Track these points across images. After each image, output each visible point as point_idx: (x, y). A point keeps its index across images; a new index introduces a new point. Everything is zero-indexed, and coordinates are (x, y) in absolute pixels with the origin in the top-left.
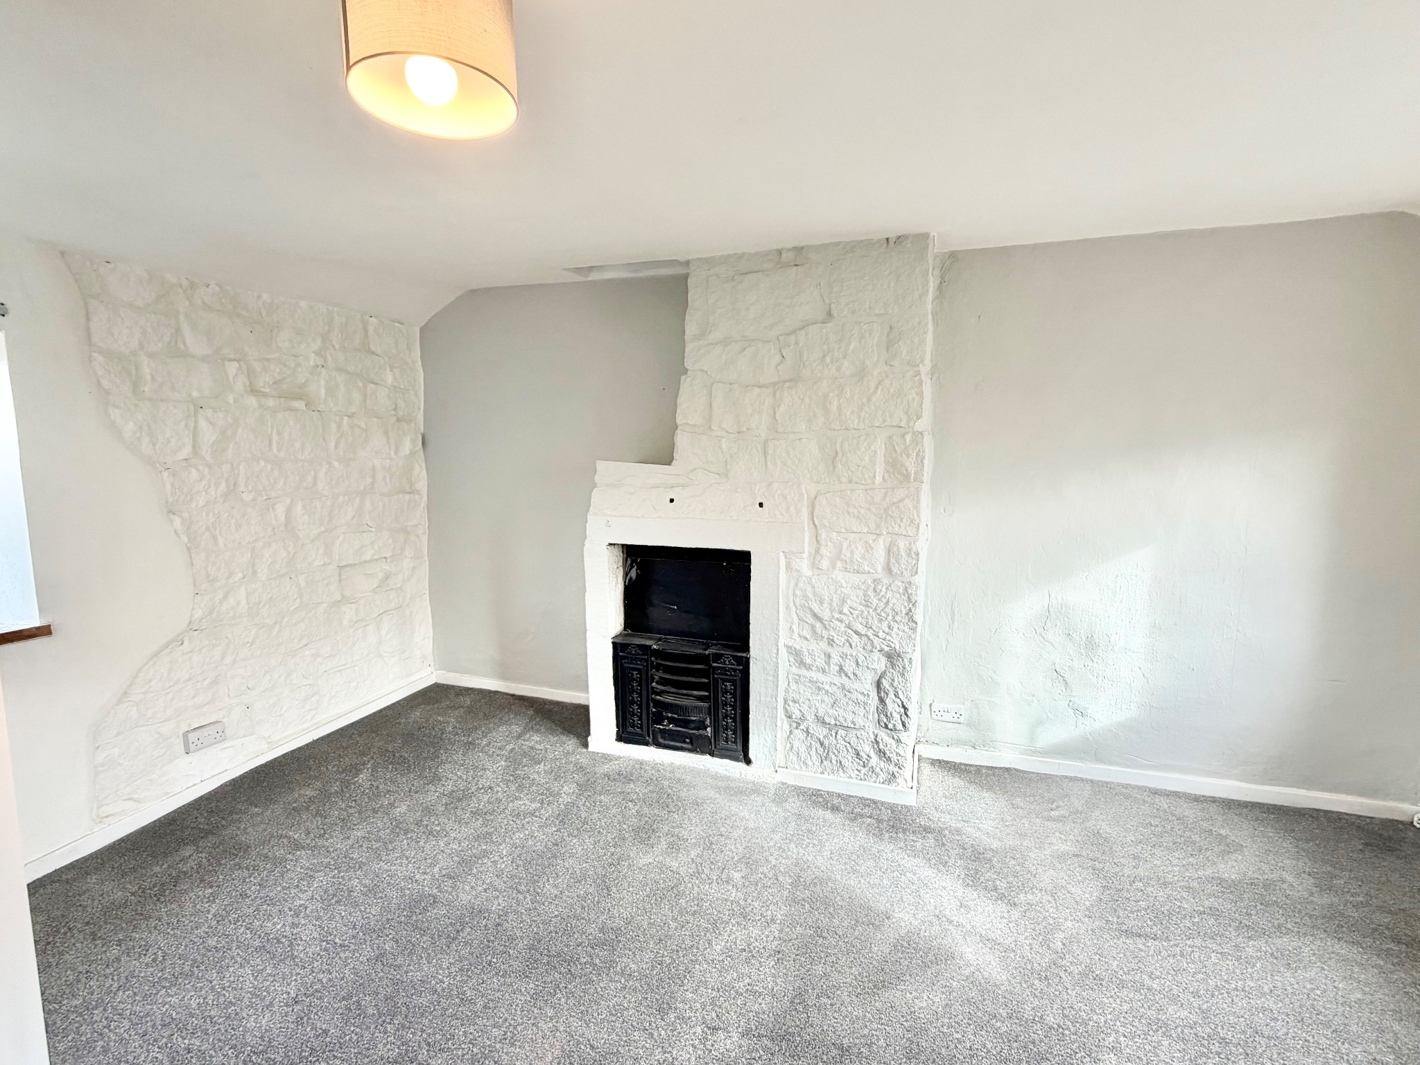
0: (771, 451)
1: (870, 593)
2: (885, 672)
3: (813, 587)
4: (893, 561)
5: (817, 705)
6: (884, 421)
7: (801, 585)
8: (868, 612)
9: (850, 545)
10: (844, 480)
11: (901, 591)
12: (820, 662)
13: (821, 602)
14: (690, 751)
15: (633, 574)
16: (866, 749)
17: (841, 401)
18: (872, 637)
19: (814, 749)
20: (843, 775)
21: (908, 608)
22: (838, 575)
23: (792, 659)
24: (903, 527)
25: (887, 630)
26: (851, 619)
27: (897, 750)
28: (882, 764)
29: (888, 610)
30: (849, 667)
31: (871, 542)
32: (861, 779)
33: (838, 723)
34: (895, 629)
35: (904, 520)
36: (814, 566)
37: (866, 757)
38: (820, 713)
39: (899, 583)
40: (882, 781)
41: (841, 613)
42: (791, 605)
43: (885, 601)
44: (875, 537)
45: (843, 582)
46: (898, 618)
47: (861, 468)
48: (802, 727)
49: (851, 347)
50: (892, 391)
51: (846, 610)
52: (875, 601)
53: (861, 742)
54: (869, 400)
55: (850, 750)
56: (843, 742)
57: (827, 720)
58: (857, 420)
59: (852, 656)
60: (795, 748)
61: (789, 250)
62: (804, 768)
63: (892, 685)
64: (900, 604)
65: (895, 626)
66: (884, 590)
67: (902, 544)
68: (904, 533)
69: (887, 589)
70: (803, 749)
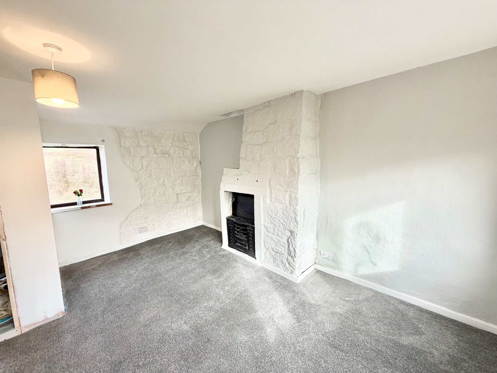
0: (260, 165)
1: (285, 210)
2: (289, 237)
3: (270, 207)
4: (291, 200)
5: (272, 244)
6: (288, 154)
7: (267, 206)
8: (284, 217)
9: (279, 195)
10: (278, 174)
11: (293, 211)
12: (272, 231)
13: (272, 212)
14: (244, 252)
15: (234, 200)
16: (285, 261)
17: (277, 149)
18: (285, 225)
19: (272, 258)
20: (279, 268)
21: (295, 217)
22: (277, 204)
23: (265, 229)
24: (293, 189)
25: (289, 223)
26: (280, 218)
27: (293, 263)
28: (289, 267)
29: (289, 216)
30: (280, 234)
31: (285, 194)
32: (284, 271)
33: (277, 251)
34: (292, 223)
35: (294, 187)
36: (271, 201)
37: (285, 264)
38: (273, 247)
39: (292, 208)
40: (290, 273)
41: (277, 216)
42: (265, 212)
43: (288, 213)
44: (286, 192)
45: (277, 206)
46: (292, 219)
47: (282, 170)
48: (268, 251)
49: (280, 131)
50: (291, 144)
51: (278, 215)
52: (286, 213)
53: (283, 258)
54: (284, 148)
55: (281, 261)
56: (279, 258)
57: (274, 250)
58: (281, 154)
59: (280, 230)
60: (267, 257)
61: (267, 102)
62: (269, 264)
63: (291, 241)
64: (292, 215)
65: (292, 222)
66: (288, 210)
67: (293, 195)
68: (294, 191)
69: (289, 209)
70: (269, 258)
